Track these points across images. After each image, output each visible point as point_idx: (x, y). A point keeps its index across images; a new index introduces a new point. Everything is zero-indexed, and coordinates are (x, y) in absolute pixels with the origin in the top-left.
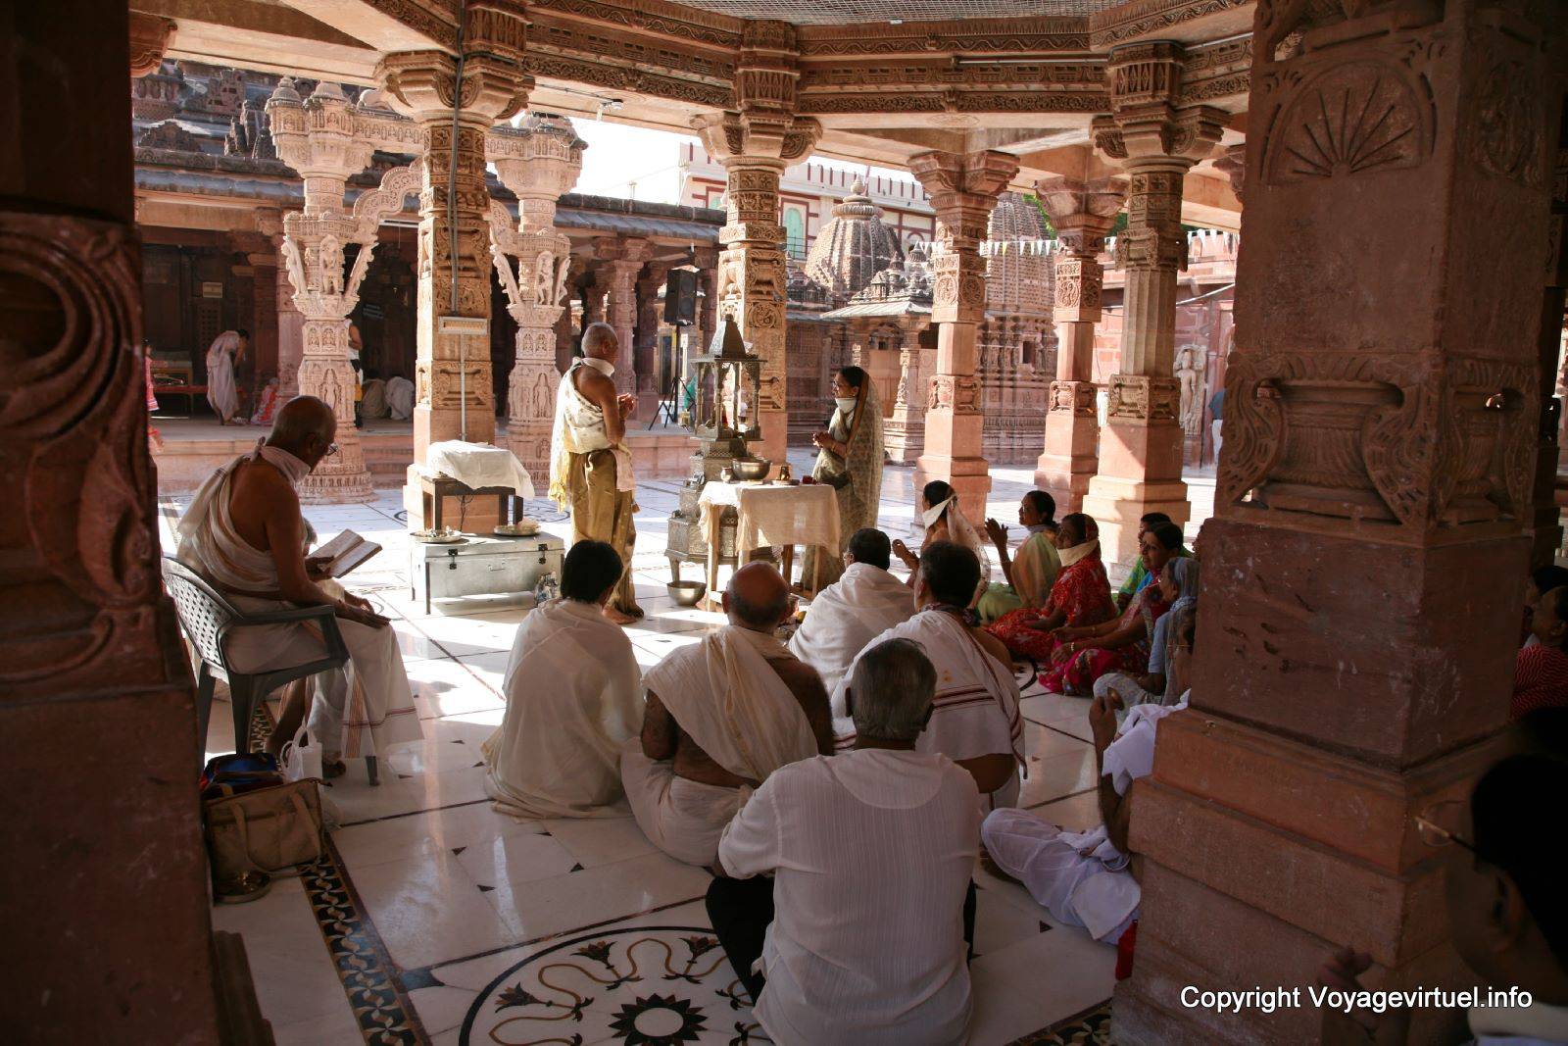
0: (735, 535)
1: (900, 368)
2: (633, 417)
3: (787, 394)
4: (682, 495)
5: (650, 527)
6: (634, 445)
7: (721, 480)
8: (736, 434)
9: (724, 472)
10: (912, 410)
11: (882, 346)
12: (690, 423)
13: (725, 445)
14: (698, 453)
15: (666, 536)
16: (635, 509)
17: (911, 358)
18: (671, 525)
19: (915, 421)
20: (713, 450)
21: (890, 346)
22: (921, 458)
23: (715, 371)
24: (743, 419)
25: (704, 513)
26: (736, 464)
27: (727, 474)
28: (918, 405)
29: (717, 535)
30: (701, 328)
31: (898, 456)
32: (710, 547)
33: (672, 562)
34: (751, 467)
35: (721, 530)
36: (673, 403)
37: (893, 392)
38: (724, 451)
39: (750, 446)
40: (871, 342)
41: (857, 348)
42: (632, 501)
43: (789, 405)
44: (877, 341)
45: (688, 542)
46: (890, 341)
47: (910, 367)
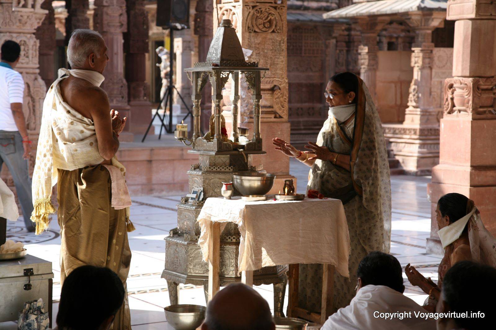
0: (237, 254)
1: (412, 69)
2: (126, 129)
3: (290, 102)
4: (180, 212)
5: (146, 246)
6: (127, 159)
7: (221, 196)
8: (236, 146)
9: (224, 188)
10: (426, 115)
11: (391, 47)
12: (187, 136)
13: (225, 158)
14: (197, 168)
15: (162, 256)
16: (130, 227)
17: (424, 58)
18: (169, 245)
19: (430, 126)
20: (213, 164)
21: (400, 46)
22: (437, 168)
23: (213, 80)
24: (243, 131)
25: (204, 230)
26: (237, 179)
27: (227, 189)
28: (432, 109)
29: (218, 254)
30: (196, 32)
31: (411, 166)
32: (211, 267)
33: (169, 284)
34: (253, 182)
35: (222, 249)
36: (168, 113)
37: (405, 96)
38: (224, 164)
39: (251, 159)
40: (379, 43)
41: (364, 50)
42: (127, 219)
43: (292, 112)
44: (385, 41)
45: (187, 262)
46: (400, 40)
47: (422, 69)
